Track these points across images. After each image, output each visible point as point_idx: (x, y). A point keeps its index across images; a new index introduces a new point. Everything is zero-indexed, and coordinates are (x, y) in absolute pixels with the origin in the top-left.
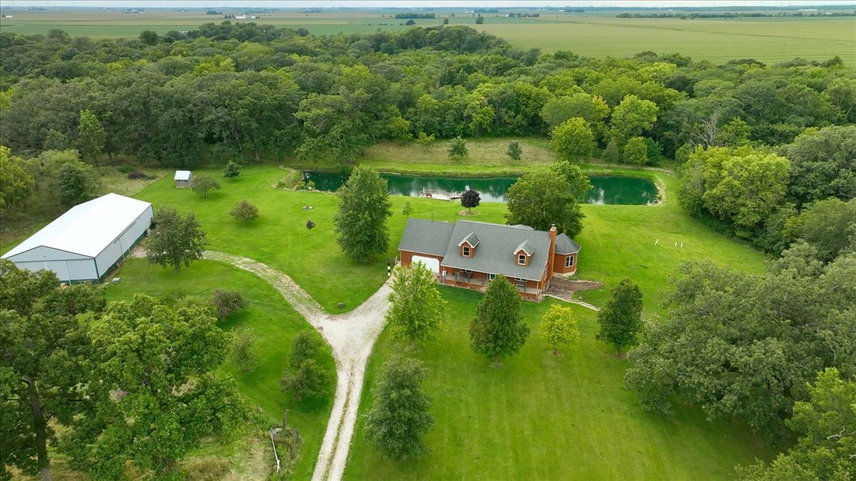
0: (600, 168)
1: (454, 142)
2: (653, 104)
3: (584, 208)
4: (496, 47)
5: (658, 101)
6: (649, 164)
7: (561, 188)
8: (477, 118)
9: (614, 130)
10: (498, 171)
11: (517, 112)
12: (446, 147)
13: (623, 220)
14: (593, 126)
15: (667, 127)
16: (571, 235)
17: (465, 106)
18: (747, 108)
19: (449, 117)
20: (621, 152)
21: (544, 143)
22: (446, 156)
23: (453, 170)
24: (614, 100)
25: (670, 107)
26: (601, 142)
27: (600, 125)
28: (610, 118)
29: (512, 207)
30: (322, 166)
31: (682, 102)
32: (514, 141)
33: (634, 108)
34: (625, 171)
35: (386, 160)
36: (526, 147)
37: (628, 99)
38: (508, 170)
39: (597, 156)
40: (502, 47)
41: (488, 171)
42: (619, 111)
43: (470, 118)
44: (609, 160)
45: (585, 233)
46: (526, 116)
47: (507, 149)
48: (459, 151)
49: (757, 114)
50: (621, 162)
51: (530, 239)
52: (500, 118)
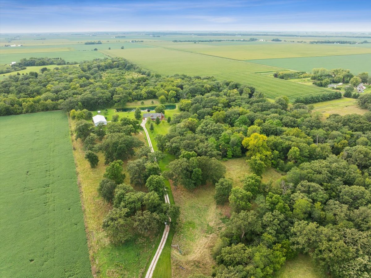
0: (167, 104)
1: (142, 101)
2: (175, 92)
3: (165, 110)
4: (137, 69)
5: (176, 91)
6: (175, 102)
7: (162, 108)
8: (144, 96)
9: (169, 97)
10: (150, 106)
11: (151, 94)
12: (140, 102)
13: (170, 112)
14: (165, 96)
15: (178, 96)
16: (164, 114)
17: (141, 94)
18: (191, 91)
19: (139, 96)
20: (171, 101)
21: (157, 100)
22: (140, 104)
23: (142, 106)
24: (168, 91)
25: (178, 92)
26: (167, 99)
27: (167, 96)
28: (168, 95)
29: (156, 111)
30: (118, 108)
31: (181, 91)
32: (153, 100)
33: (172, 93)
34: (171, 104)
35: (129, 106)
36: (154, 101)
37: (171, 91)
38: (152, 106)
39: (167, 101)
40: (139, 69)
41: (149, 106)
42: (170, 93)
43: (143, 96)
44: (169, 102)
45: (165, 114)
46: (153, 95)
47: (151, 102)
48: (143, 103)
49: (193, 92)
50: (171, 102)
51: (159, 114)
52: (148, 95)
